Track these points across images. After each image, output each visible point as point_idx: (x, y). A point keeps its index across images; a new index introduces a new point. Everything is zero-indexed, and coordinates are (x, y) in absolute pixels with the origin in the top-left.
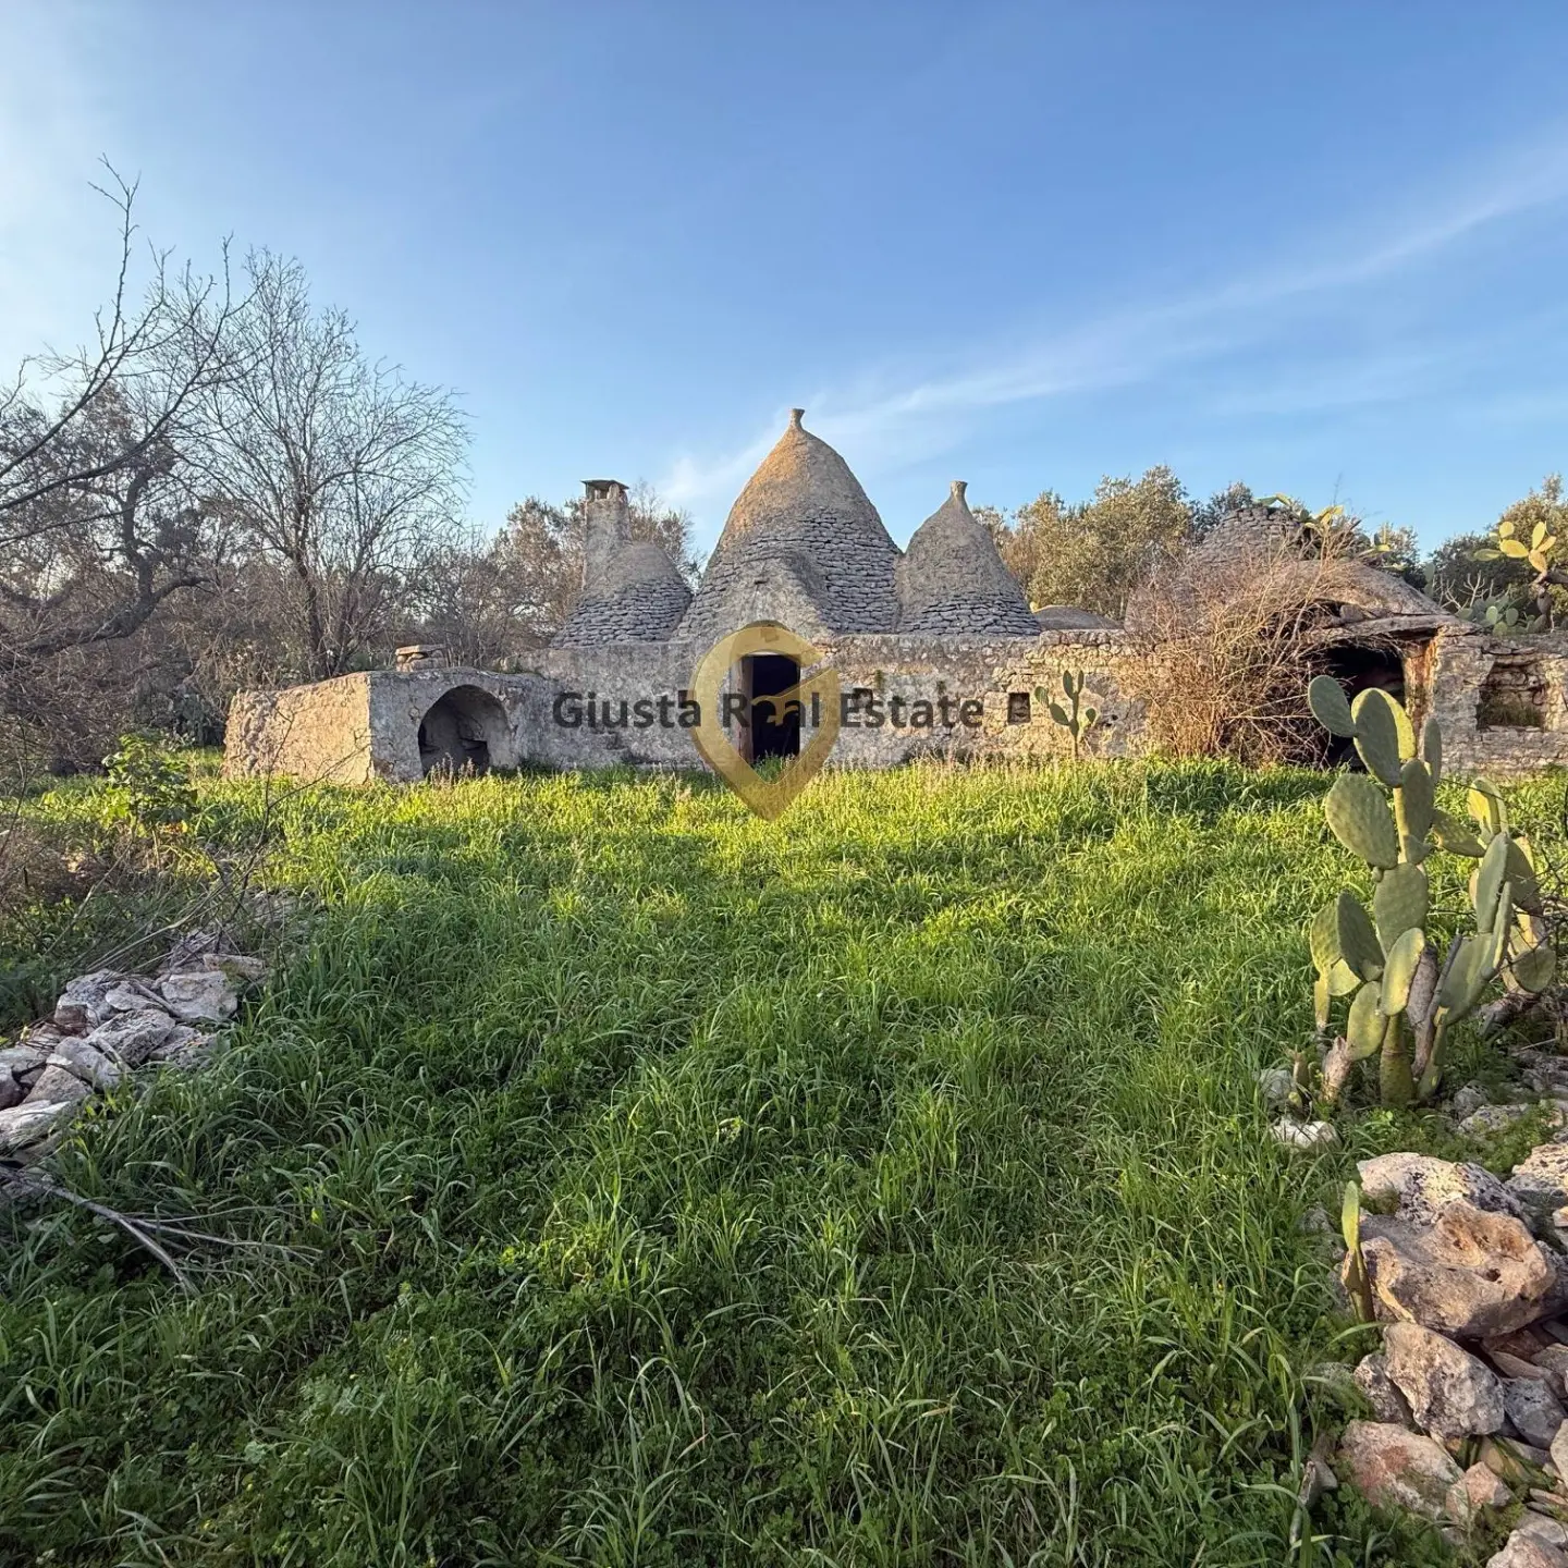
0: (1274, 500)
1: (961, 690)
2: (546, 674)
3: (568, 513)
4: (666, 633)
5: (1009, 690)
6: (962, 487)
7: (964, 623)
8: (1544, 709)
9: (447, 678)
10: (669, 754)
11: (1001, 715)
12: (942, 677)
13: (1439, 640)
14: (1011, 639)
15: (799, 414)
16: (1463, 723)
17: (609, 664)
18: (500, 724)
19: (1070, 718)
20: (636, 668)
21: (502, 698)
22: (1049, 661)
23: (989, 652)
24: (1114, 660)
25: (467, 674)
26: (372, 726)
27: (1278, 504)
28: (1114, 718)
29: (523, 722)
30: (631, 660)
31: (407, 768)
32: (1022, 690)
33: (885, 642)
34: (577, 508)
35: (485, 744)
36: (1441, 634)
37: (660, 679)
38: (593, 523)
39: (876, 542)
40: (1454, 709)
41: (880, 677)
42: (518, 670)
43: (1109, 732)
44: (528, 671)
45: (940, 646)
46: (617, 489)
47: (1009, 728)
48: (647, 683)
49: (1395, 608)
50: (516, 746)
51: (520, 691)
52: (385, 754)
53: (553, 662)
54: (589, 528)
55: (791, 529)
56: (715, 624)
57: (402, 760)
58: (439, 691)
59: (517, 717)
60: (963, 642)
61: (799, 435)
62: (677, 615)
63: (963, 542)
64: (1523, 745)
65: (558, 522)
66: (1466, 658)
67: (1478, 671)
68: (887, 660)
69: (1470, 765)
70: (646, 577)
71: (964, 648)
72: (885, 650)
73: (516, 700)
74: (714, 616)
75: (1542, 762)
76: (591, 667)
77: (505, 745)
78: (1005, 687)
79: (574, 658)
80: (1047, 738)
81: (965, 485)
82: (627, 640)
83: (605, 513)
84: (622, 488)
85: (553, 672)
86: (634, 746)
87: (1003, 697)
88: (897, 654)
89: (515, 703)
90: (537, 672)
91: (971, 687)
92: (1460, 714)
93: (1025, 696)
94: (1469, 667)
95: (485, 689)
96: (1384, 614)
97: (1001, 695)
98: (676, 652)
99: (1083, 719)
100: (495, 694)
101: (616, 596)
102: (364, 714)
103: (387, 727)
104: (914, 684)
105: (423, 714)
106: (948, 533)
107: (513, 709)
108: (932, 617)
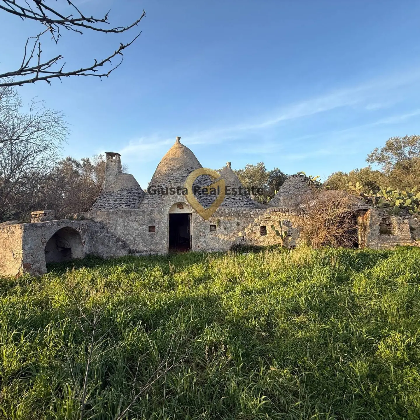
0: (301, 173)
1: (244, 225)
2: (96, 220)
3: (82, 163)
4: (138, 205)
5: (261, 225)
6: (230, 164)
7: (238, 204)
8: (391, 230)
9: (58, 224)
10: (145, 249)
11: (258, 233)
12: (238, 221)
13: (369, 212)
14: (258, 209)
15: (179, 138)
16: (376, 234)
17: (122, 217)
18: (78, 241)
19: (281, 234)
20: (133, 218)
21: (80, 231)
22: (272, 216)
23: (252, 213)
24: (291, 216)
25: (67, 222)
26: (23, 249)
27: (302, 174)
28: (292, 234)
29: (87, 239)
30: (131, 215)
31: (39, 265)
32: (264, 225)
33: (220, 210)
34: (85, 161)
35: (70, 249)
36: (369, 210)
37: (142, 222)
38: (108, 167)
39: (207, 178)
40: (374, 230)
41: (219, 221)
42: (83, 219)
43: (290, 238)
44: (87, 219)
45: (237, 212)
46: (118, 156)
47: (261, 237)
48: (136, 223)
49: (356, 203)
50: (84, 249)
51: (86, 227)
52: (29, 260)
53: (99, 216)
54: (107, 168)
55: (182, 173)
56: (162, 203)
57: (37, 262)
58: (55, 230)
59: (85, 238)
60: (244, 210)
61: (180, 145)
62: (141, 199)
63: (233, 180)
64: (391, 240)
65: (78, 165)
66: (376, 217)
67: (379, 220)
68: (221, 216)
69: (380, 245)
70: (130, 186)
71: (244, 212)
72: (220, 212)
73: (85, 231)
74: (162, 200)
75: (395, 244)
76: (115, 218)
77: (80, 249)
78: (259, 224)
79: (108, 214)
80: (273, 240)
81: (231, 163)
82: (125, 208)
83: (114, 163)
84: (120, 155)
85: (98, 220)
86: (131, 246)
87: (259, 227)
88: (224, 214)
89: (84, 232)
90: (92, 220)
91: (247, 224)
92: (376, 232)
93: (265, 227)
94: (376, 219)
95: (74, 228)
96: (354, 205)
97: (258, 227)
98: (148, 213)
99: (284, 234)
100: (77, 230)
101: (119, 192)
102: (20, 243)
103: (31, 248)
104: (230, 223)
105: (47, 240)
106: (228, 177)
107: (83, 235)
108: (228, 202)
